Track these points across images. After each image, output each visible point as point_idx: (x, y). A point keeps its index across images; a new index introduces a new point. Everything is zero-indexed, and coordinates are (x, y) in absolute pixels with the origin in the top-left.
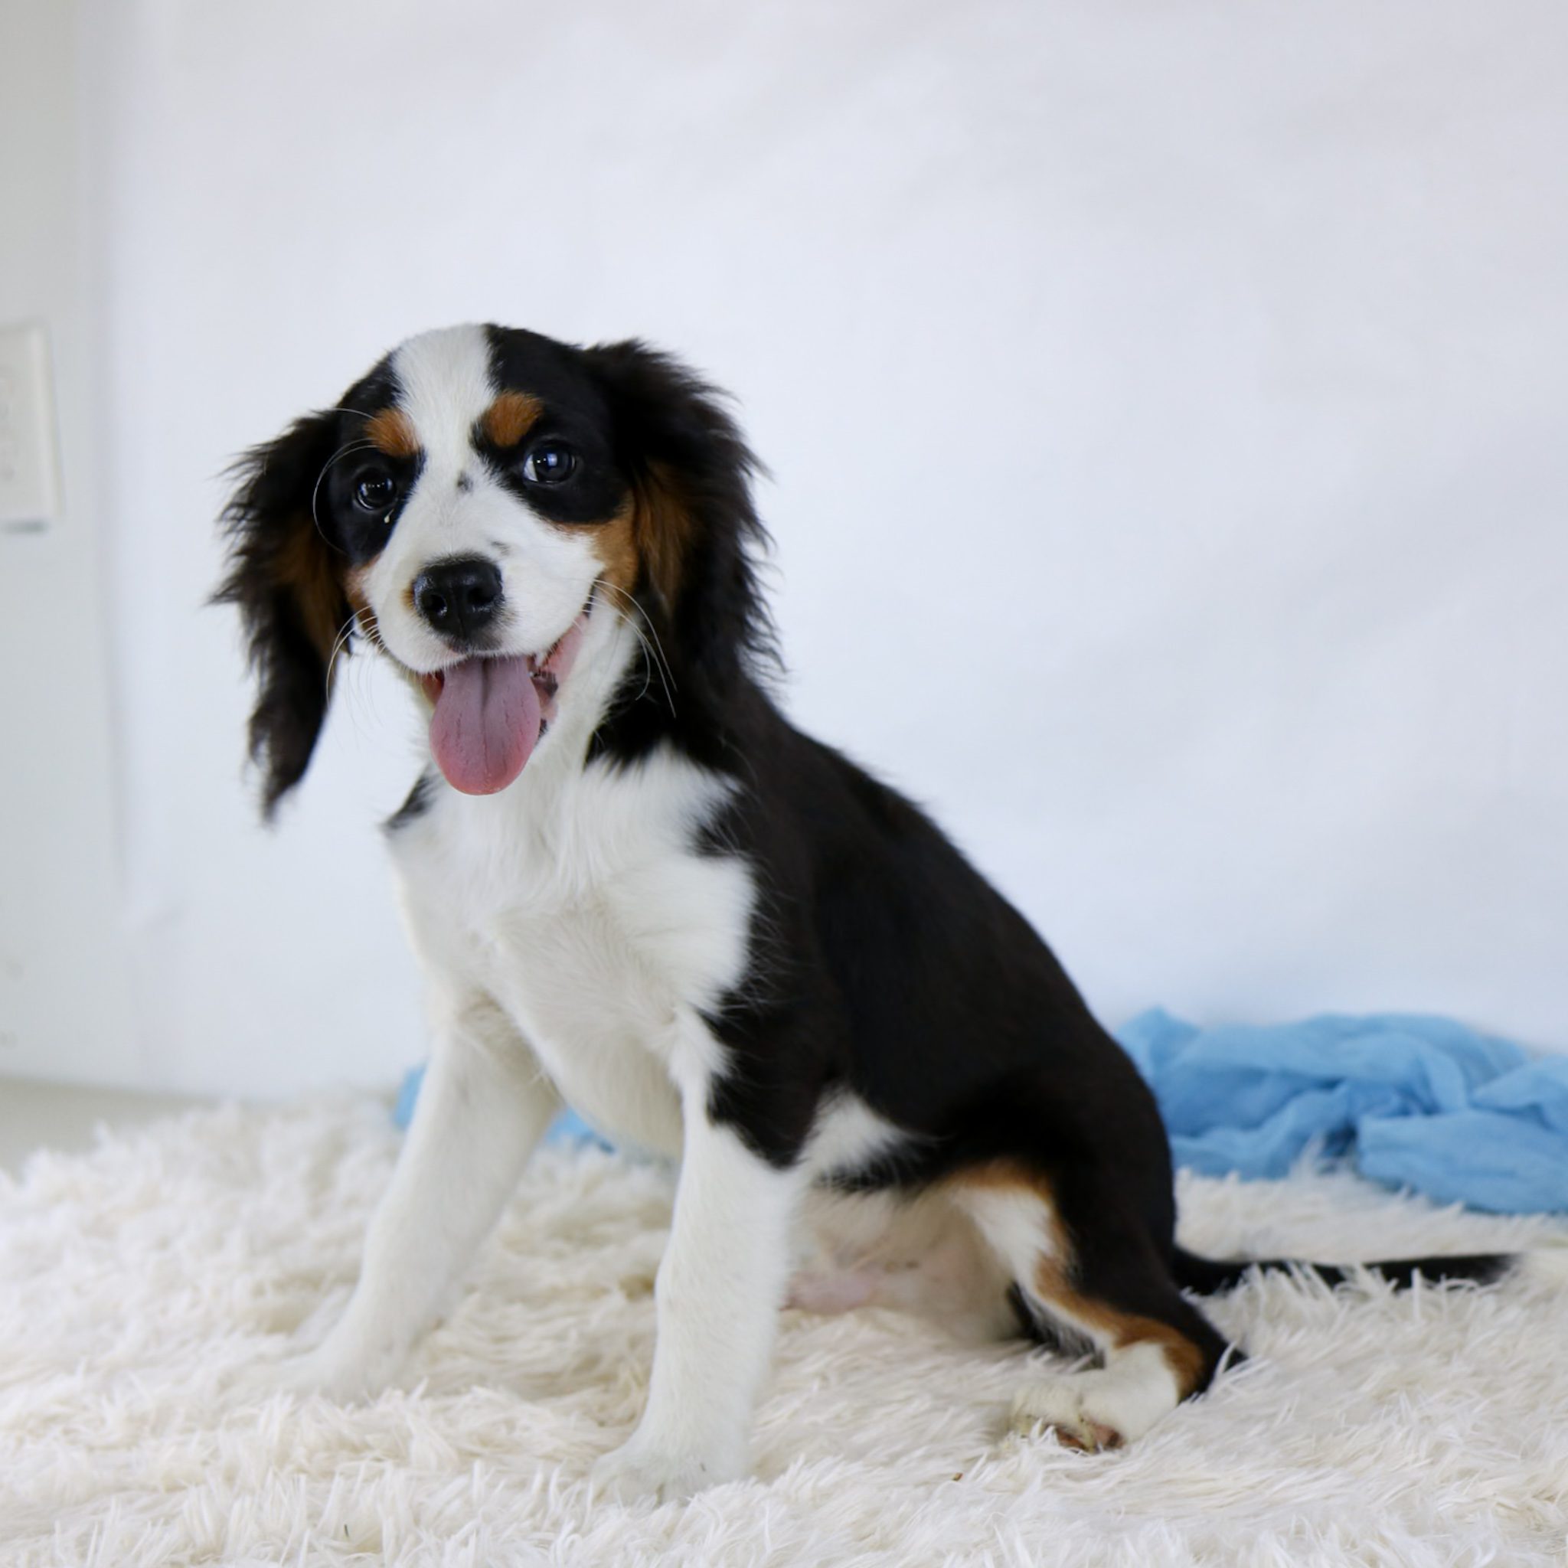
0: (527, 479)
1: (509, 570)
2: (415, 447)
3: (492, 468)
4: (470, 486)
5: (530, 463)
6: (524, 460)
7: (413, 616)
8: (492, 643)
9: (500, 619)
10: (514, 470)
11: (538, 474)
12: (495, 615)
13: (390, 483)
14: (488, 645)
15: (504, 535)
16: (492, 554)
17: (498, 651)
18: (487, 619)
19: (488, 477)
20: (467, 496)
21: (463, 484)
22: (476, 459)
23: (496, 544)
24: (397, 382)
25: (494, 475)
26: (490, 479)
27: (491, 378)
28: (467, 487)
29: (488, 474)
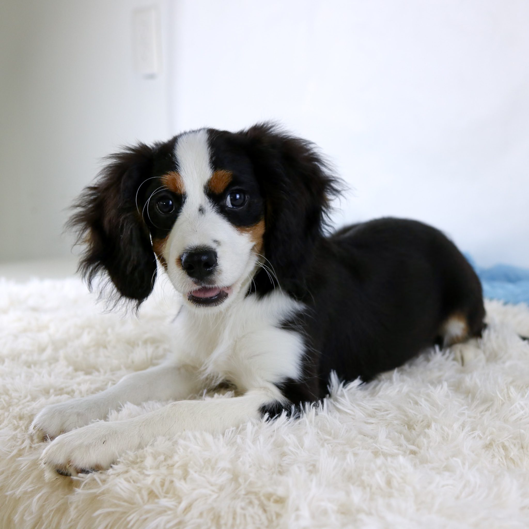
0: (227, 207)
1: (220, 252)
2: (182, 191)
3: (213, 204)
4: (204, 212)
5: (229, 198)
6: (226, 198)
7: (180, 270)
8: (212, 282)
9: (215, 273)
10: (221, 203)
11: (232, 204)
12: (214, 272)
13: (171, 202)
14: (210, 283)
15: (219, 236)
16: (214, 246)
17: (214, 286)
18: (211, 273)
19: (212, 208)
20: (203, 216)
21: (201, 210)
22: (207, 200)
23: (216, 241)
24: (178, 162)
25: (214, 207)
26: (213, 209)
27: (211, 165)
28: (203, 213)
29: (212, 207)
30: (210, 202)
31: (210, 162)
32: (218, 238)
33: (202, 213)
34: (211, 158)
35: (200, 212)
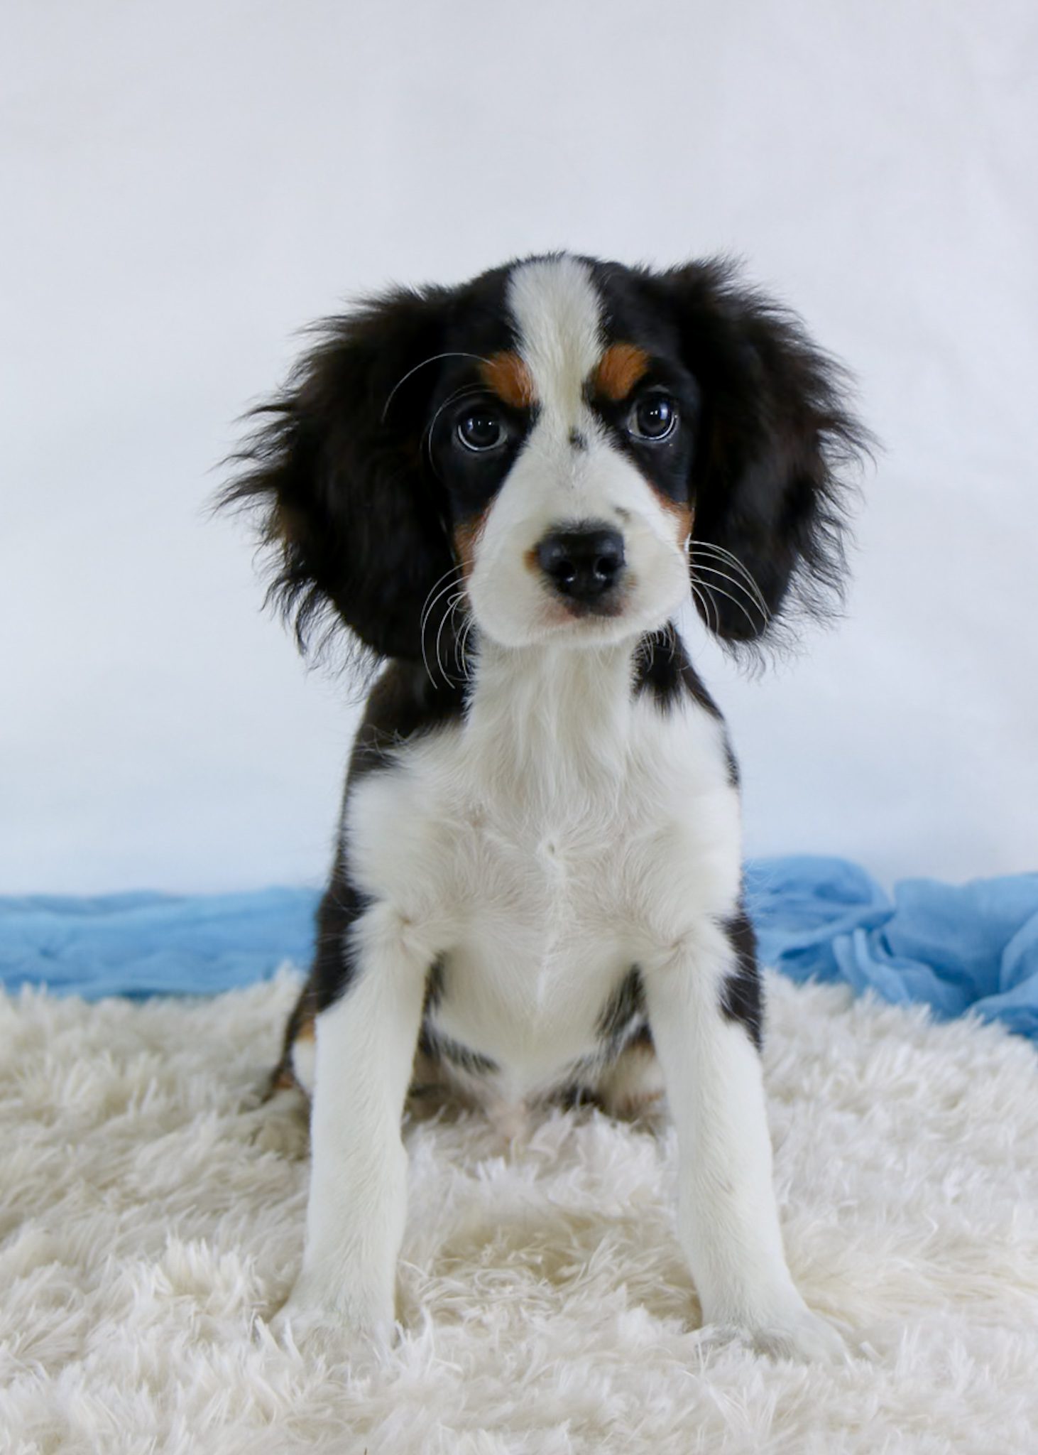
0: (631, 435)
1: (630, 535)
2: (531, 398)
3: (604, 427)
5: (635, 416)
6: (630, 414)
7: (535, 576)
8: (611, 608)
9: (622, 585)
11: (642, 430)
12: (618, 582)
14: (607, 610)
15: (625, 500)
18: (610, 585)
19: (601, 437)
20: (584, 453)
21: (576, 440)
22: (590, 416)
24: (517, 327)
25: (607, 435)
26: (603, 438)
27: (600, 334)
28: (581, 446)
29: (602, 433)
30: (597, 422)
31: (600, 328)
32: (624, 503)
33: (578, 446)
34: (603, 318)
35: (575, 444)
